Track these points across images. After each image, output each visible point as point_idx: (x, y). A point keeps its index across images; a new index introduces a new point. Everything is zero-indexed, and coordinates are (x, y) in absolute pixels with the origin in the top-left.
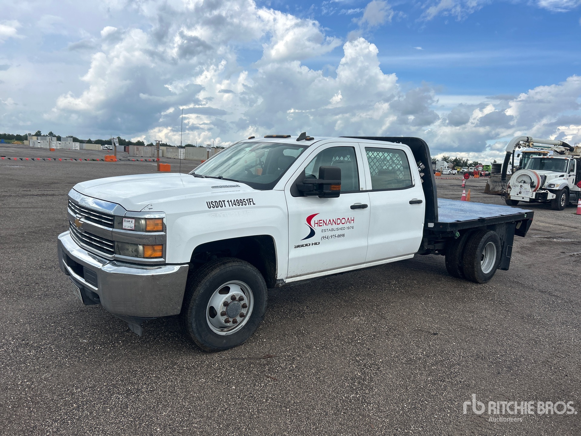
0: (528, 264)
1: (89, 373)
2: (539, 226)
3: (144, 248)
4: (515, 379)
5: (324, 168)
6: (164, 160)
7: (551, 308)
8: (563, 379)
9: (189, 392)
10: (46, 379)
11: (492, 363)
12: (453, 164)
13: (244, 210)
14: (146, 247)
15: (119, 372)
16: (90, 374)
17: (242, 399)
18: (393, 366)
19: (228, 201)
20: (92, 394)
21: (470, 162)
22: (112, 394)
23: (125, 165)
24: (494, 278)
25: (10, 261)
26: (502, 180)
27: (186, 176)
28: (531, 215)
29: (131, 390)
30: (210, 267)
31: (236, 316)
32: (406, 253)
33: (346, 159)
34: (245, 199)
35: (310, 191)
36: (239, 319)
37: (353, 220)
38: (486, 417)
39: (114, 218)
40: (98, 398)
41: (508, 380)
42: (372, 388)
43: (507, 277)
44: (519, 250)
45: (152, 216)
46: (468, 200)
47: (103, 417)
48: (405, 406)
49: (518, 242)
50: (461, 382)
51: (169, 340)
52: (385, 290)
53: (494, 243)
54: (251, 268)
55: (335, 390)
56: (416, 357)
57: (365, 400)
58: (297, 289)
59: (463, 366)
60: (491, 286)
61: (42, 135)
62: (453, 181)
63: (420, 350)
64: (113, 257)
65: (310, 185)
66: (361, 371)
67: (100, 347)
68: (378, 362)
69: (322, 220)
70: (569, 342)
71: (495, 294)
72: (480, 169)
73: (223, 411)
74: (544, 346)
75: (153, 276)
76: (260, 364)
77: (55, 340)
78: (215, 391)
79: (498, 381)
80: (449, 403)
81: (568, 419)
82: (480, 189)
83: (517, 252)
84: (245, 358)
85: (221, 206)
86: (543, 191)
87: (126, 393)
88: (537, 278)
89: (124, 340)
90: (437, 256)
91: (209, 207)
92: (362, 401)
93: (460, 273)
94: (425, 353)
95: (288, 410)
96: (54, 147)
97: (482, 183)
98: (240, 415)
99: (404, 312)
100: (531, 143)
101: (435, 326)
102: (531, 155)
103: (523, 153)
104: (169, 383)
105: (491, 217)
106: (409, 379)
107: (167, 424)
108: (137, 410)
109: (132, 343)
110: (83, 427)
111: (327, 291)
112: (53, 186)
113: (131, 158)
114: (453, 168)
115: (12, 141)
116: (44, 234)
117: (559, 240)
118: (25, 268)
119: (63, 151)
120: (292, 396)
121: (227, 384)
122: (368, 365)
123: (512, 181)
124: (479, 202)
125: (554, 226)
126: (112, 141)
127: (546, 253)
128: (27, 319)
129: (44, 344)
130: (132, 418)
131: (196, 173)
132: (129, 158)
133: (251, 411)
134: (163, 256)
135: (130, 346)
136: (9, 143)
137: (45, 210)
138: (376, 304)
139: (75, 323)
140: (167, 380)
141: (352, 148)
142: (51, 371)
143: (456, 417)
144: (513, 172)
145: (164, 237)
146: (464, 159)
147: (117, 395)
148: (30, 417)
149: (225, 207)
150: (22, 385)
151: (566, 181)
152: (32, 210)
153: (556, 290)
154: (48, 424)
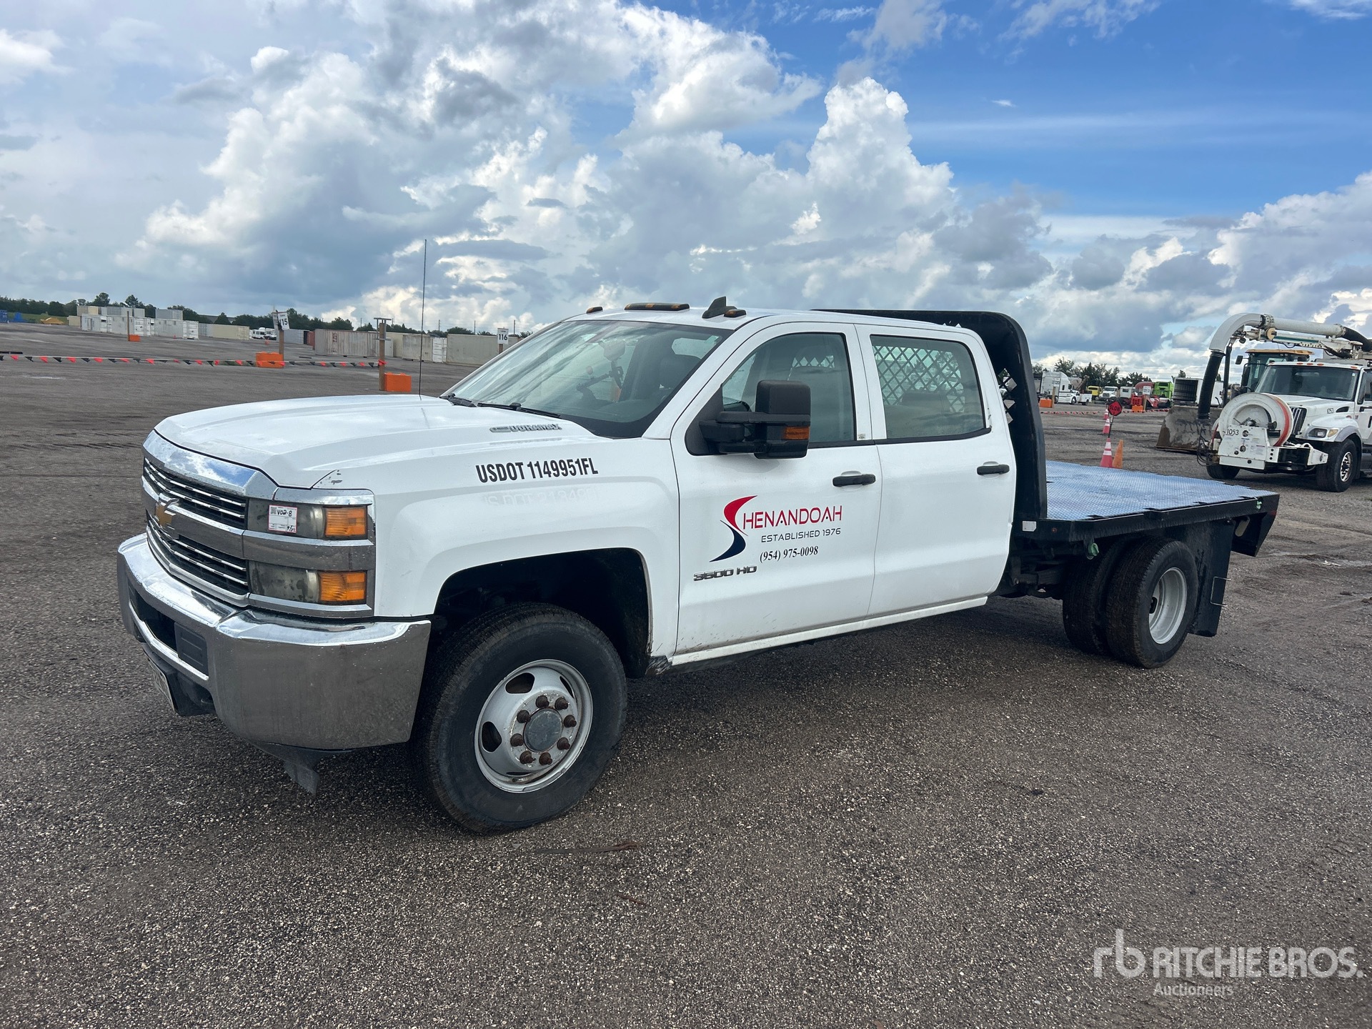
0: (1262, 620)
1: (185, 883)
2: (1287, 528)
3: (319, 577)
4: (1234, 907)
5: (770, 386)
6: (398, 364)
7: (1318, 729)
8: (1351, 908)
9: (428, 934)
10: (78, 899)
11: (1177, 866)
12: (1083, 378)
13: (571, 486)
14: (325, 576)
15: (259, 883)
16: (187, 886)
17: (557, 954)
18: (931, 873)
19: (530, 465)
20: (188, 937)
21: (1122, 375)
22: (239, 938)
23: (303, 374)
24: (1180, 655)
25: (13, 603)
26: (1200, 417)
27: (431, 402)
28: (1271, 503)
29: (287, 928)
30: (488, 625)
31: (548, 746)
32: (968, 595)
33: (825, 363)
34: (572, 461)
35: (734, 441)
36: (555, 753)
37: (840, 513)
38: (1162, 1003)
39: (247, 506)
40: (201, 949)
41: (1216, 910)
42: (881, 927)
43: (1211, 653)
44: (1241, 586)
45: (341, 500)
46: (1118, 467)
47: (212, 997)
48: (962, 974)
49: (1240, 567)
50: (1099, 915)
51: (385, 802)
52: (915, 683)
53: (1182, 569)
54: (587, 630)
55: (788, 932)
56: (990, 850)
57: (862, 959)
58: (701, 678)
59: (1106, 873)
60: (1174, 676)
61: (111, 303)
62: (1081, 419)
63: (1000, 834)
64: (245, 599)
65: (734, 426)
66: (854, 884)
67: (215, 819)
68: (897, 862)
69: (762, 513)
70: (1365, 816)
71: (1182, 693)
72: (1147, 391)
73: (511, 983)
74: (1304, 825)
75: (342, 647)
76: (605, 865)
77: (107, 801)
78: (492, 933)
79: (1190, 913)
80: (1069, 967)
81: (1365, 1012)
82: (1147, 438)
83: (1236, 592)
84: (570, 850)
85: (513, 476)
86: (1298, 446)
87: (273, 935)
88: (1286, 655)
89: (276, 801)
90: (1042, 600)
91: (484, 478)
92: (855, 961)
93: (1097, 643)
94: (1011, 840)
95: (671, 982)
96: (140, 333)
97: (1150, 425)
98: (551, 995)
99: (961, 736)
100: (1271, 330)
101: (1035, 774)
102: (1270, 359)
103: (1250, 353)
104: (380, 912)
105: (1174, 506)
106: (971, 905)
107: (370, 1017)
108: (297, 979)
109: (294, 809)
110: (160, 1021)
111: (775, 683)
112: (128, 423)
113: (318, 360)
114: (1083, 390)
115: (41, 317)
116: (98, 539)
117: (1337, 564)
118: (46, 622)
119: (157, 341)
120: (682, 947)
121: (523, 916)
122: (871, 868)
123: (1224, 421)
124: (1143, 470)
125: (1323, 529)
126: (274, 318)
127: (1304, 594)
128: (43, 748)
129: (79, 811)
130: (285, 1000)
131: (458, 394)
132: (314, 358)
133: (578, 984)
134: (368, 598)
135: (289, 816)
136: (33, 321)
137: (104, 480)
138: (894, 716)
139: (158, 758)
140: (374, 903)
141: (839, 338)
142: (92, 877)
143: (1087, 1005)
144: (1226, 401)
145: (371, 552)
146: (1107, 368)
147: (251, 941)
148: (32, 993)
149: (523, 478)
150: (19, 913)
151: (1354, 421)
152: (73, 480)
153: (1330, 686)
154: (75, 1013)
